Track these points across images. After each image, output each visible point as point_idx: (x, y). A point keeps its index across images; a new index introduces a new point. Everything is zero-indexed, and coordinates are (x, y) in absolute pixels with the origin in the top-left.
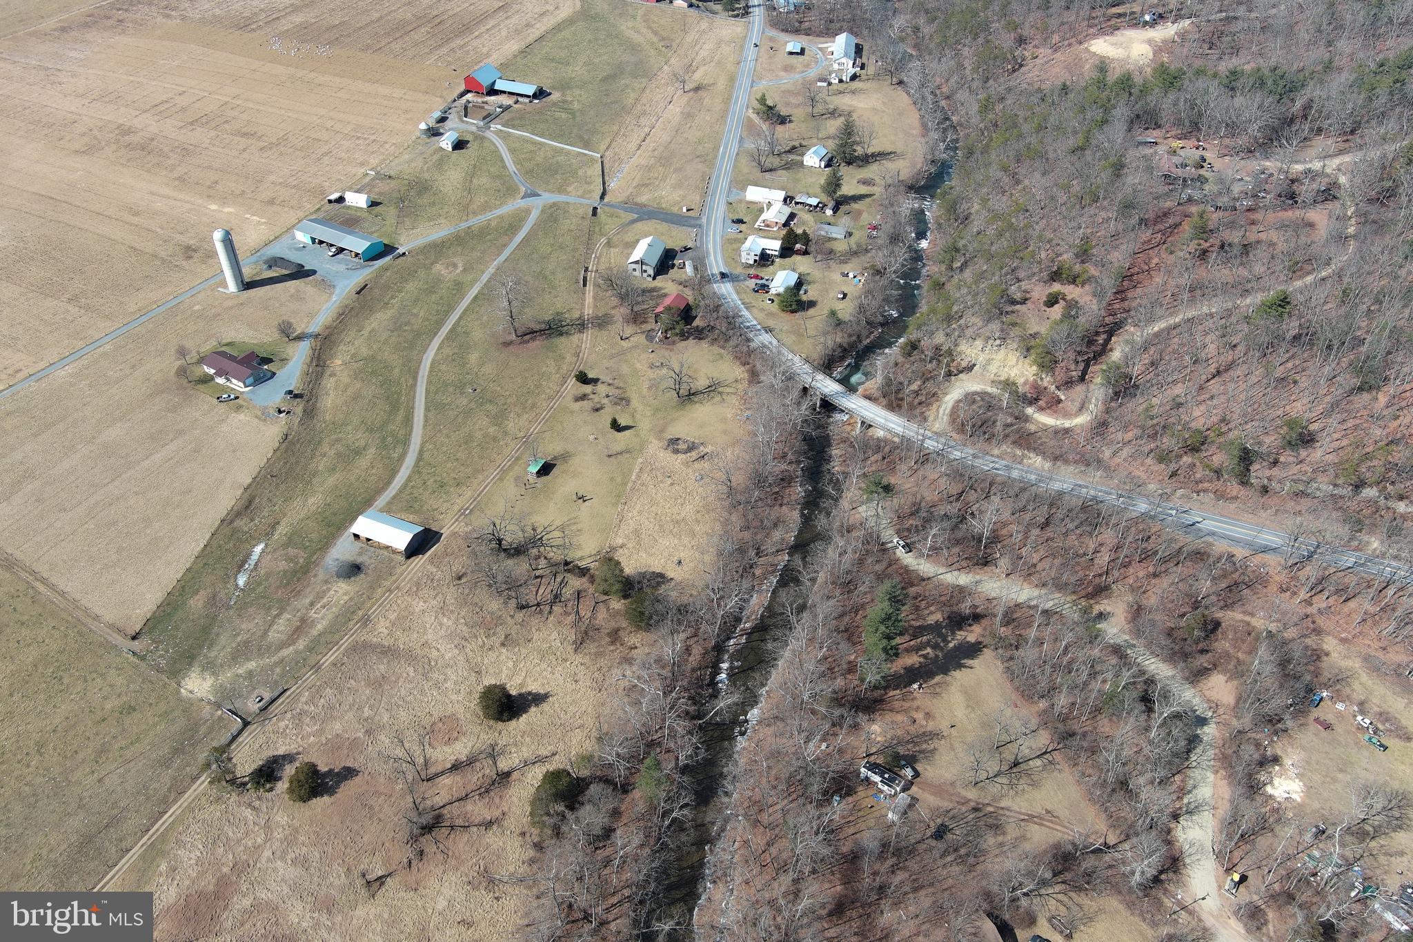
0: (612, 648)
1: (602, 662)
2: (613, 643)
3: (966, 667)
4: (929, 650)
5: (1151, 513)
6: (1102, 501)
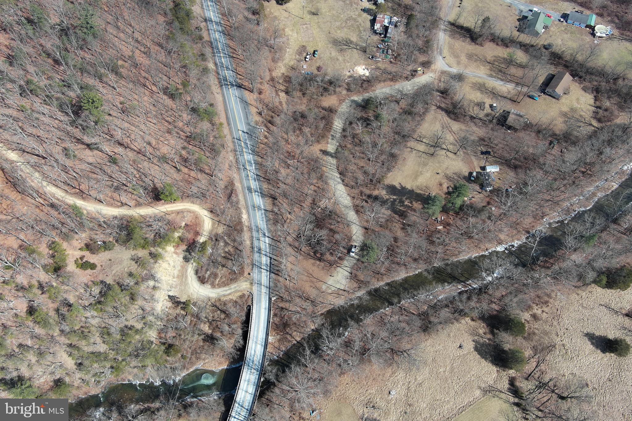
0: (536, 331)
1: (547, 328)
2: (534, 334)
3: (402, 186)
4: (406, 203)
5: (250, 152)
6: (257, 175)
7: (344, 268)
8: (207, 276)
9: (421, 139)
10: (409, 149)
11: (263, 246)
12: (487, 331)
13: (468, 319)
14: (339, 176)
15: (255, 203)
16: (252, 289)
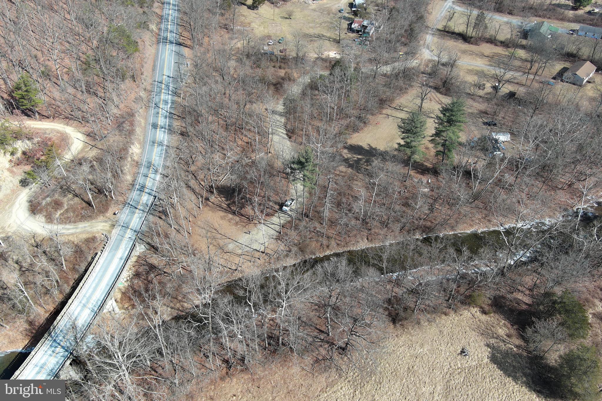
3: (371, 147)
5: (170, 93)
6: (170, 113)
7: (270, 226)
8: (44, 203)
9: (401, 108)
10: (385, 116)
11: (149, 183)
12: (513, 332)
13: (475, 311)
14: (285, 132)
15: (157, 139)
16: (110, 232)
